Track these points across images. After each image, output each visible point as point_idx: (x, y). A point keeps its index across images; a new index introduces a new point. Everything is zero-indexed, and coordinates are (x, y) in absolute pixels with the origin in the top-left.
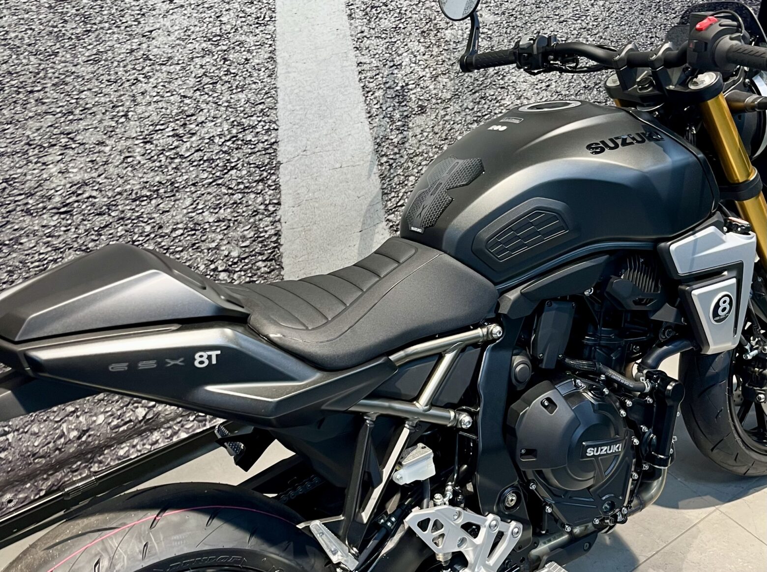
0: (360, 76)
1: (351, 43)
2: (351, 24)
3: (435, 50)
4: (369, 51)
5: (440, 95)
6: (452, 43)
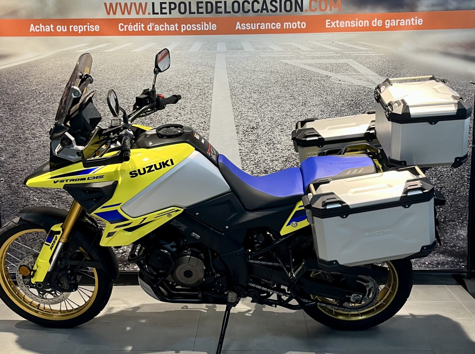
0: (240, 154)
1: (237, 142)
2: (238, 135)
3: (273, 151)
4: (244, 146)
5: (274, 168)
6: (280, 150)
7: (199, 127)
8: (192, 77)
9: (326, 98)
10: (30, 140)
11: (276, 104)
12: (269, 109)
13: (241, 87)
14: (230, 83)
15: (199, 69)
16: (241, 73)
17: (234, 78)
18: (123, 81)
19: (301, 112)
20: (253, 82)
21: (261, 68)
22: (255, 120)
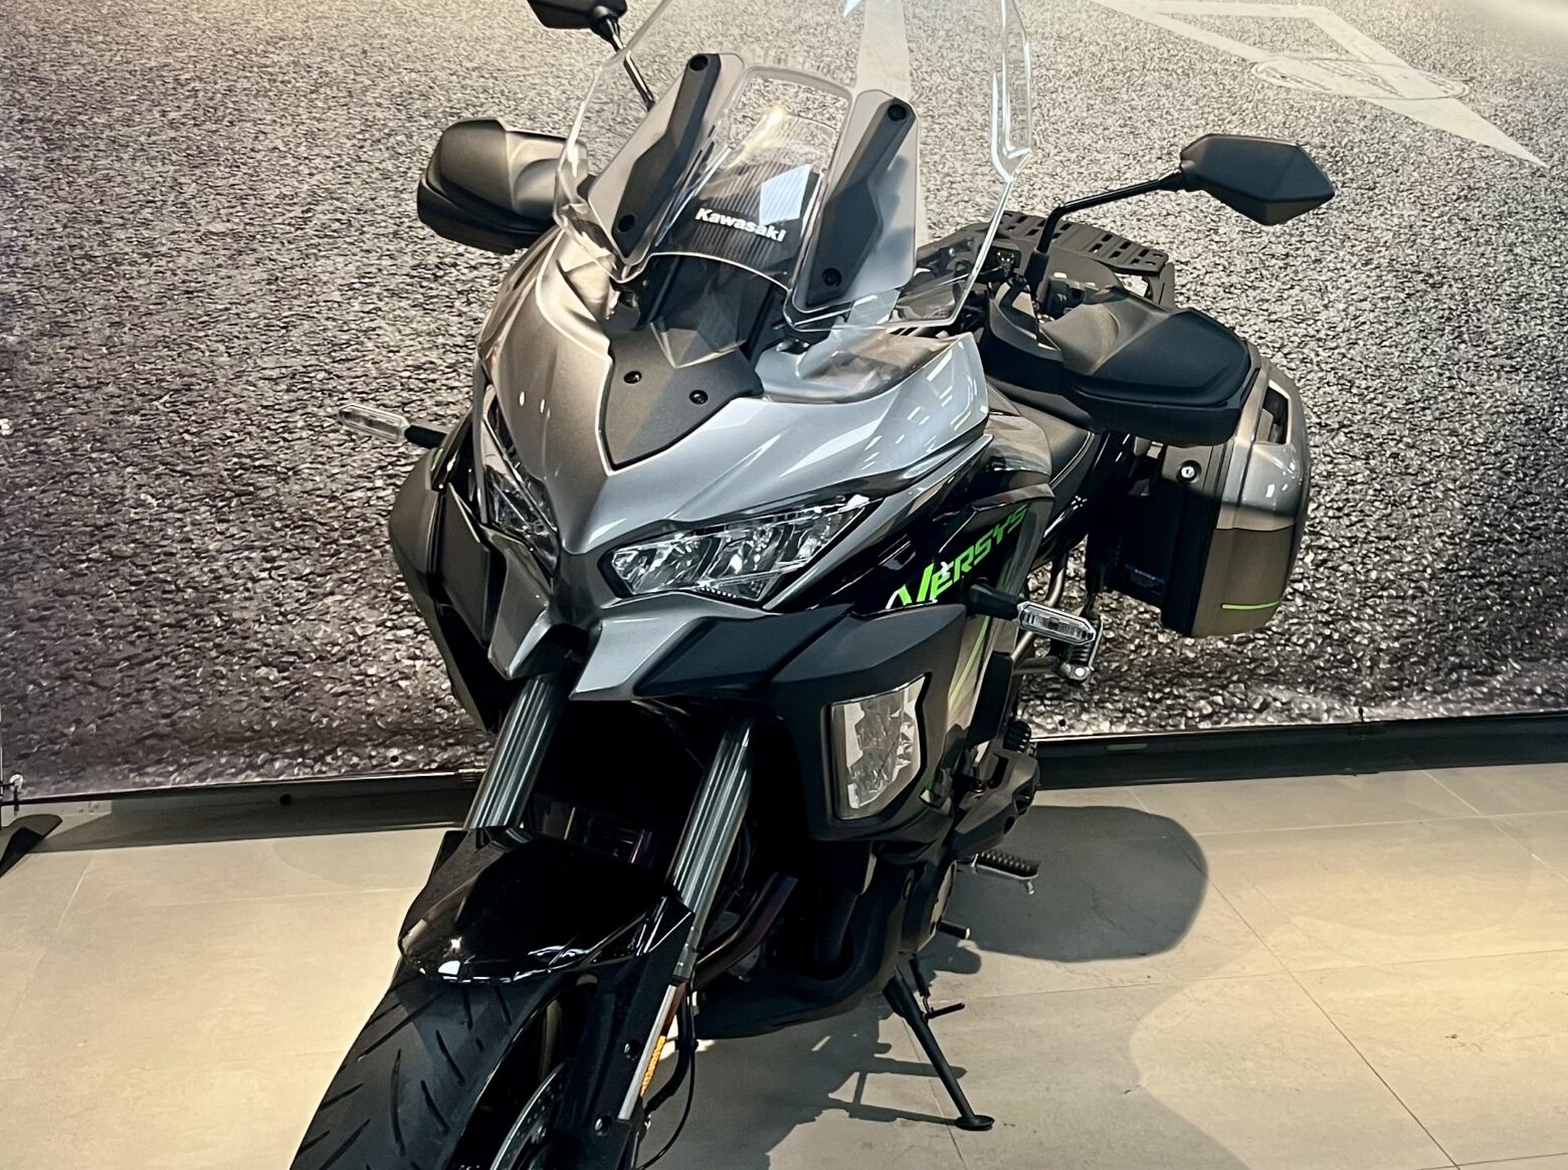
10: (130, 264)
11: (1073, 152)
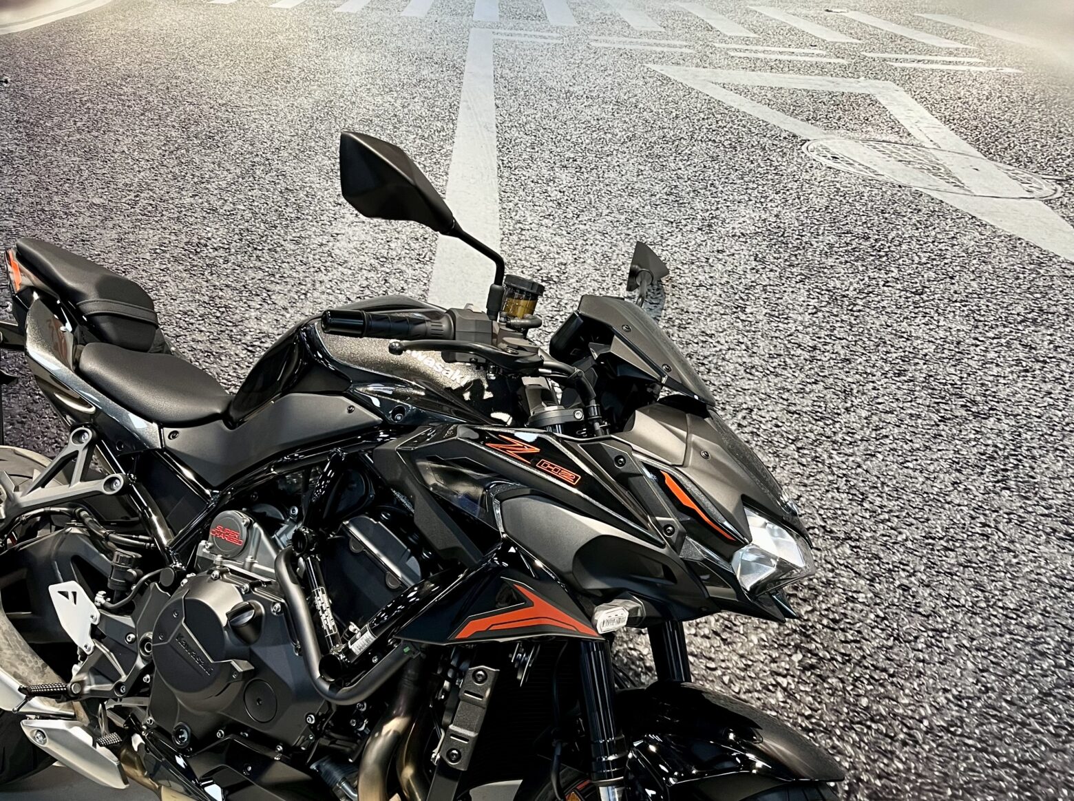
7: (408, 252)
8: (404, 98)
9: (777, 216)
10: (59, 218)
11: (622, 214)
12: (600, 225)
13: (528, 145)
14: (500, 128)
15: (424, 73)
16: (533, 97)
17: (512, 110)
18: (247, 91)
19: (694, 253)
20: (561, 132)
21: (590, 85)
22: (557, 256)
